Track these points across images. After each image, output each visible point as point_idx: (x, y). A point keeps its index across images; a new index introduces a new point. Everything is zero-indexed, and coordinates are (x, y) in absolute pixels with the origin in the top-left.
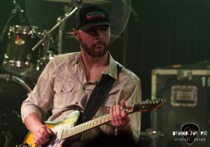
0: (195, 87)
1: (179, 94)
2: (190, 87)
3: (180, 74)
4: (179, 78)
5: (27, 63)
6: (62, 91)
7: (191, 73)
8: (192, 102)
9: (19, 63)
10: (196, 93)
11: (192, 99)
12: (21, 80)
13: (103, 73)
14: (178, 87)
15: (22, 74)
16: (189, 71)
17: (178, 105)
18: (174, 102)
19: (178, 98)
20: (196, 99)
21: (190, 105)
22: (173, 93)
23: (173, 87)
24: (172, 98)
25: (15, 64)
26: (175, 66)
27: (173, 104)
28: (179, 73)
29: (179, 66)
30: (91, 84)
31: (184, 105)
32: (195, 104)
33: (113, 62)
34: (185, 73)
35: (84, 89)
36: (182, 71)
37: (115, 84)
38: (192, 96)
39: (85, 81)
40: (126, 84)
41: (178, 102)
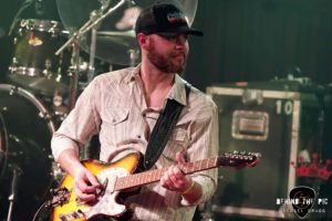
0: (266, 115)
1: (243, 122)
2: (259, 113)
3: (245, 95)
4: (244, 101)
5: (45, 72)
6: (114, 121)
7: (261, 95)
8: (261, 134)
9: (32, 71)
10: (267, 123)
11: (261, 130)
12: (29, 94)
13: (167, 97)
14: (242, 112)
15: (31, 85)
16: (259, 91)
17: (241, 137)
18: (236, 133)
19: (241, 128)
20: (267, 130)
21: (258, 138)
22: (234, 120)
23: (236, 113)
24: (233, 127)
25: (27, 71)
26: (240, 84)
27: (234, 135)
28: (244, 93)
29: (245, 84)
30: (152, 111)
31: (249, 137)
32: (265, 137)
33: (180, 80)
34: (254, 94)
35: (144, 115)
36: (249, 91)
37: (183, 112)
38: (262, 126)
39: (145, 107)
40: (199, 113)
41: (242, 133)
